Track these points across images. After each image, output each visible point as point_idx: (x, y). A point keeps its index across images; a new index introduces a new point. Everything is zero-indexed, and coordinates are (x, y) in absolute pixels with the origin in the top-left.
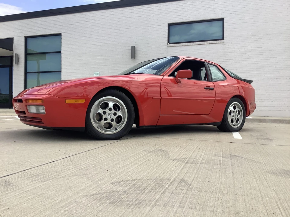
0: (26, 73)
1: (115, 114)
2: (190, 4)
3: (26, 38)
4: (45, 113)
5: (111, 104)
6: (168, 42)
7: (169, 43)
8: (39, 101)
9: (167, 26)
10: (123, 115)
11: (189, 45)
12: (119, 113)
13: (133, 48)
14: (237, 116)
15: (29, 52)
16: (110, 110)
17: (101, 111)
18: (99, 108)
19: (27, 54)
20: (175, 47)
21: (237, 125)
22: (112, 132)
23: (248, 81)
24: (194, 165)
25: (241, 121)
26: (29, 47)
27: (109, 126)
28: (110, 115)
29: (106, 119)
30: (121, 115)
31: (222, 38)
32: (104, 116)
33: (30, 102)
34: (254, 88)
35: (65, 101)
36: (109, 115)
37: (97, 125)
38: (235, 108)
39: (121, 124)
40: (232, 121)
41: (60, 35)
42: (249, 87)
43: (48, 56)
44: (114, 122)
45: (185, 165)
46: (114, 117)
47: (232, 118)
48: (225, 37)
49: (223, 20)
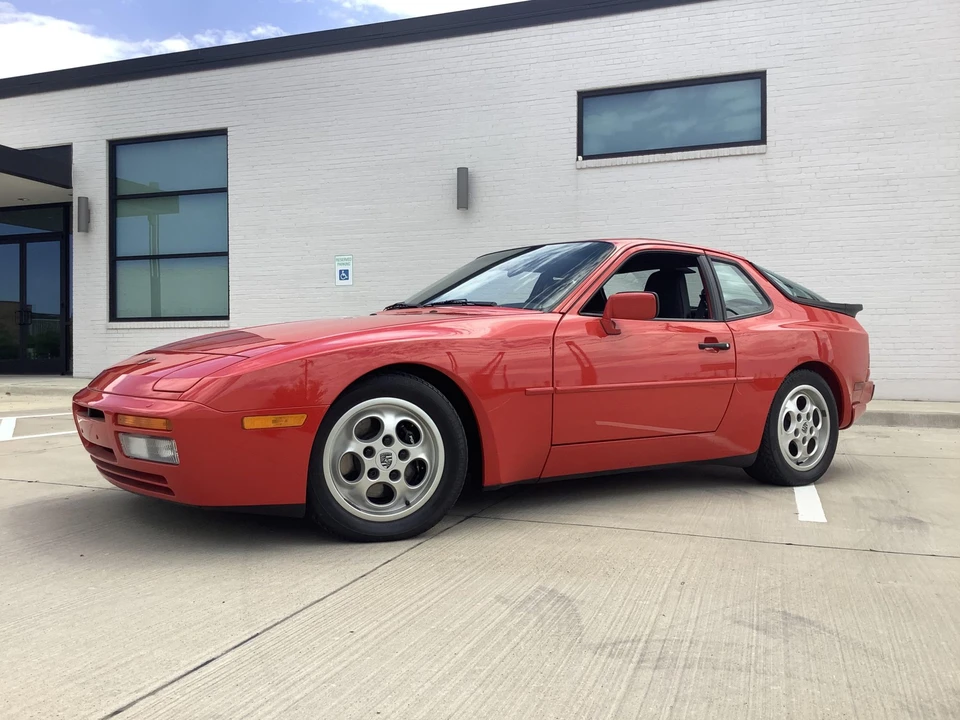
0: (114, 259)
1: (403, 455)
2: (652, 24)
3: (114, 146)
4: (178, 461)
5: (390, 422)
6: (580, 152)
7: (580, 158)
8: (160, 424)
9: (575, 98)
10: (430, 456)
11: (649, 163)
12: (417, 452)
13: (463, 175)
14: (811, 432)
15: (122, 191)
16: (388, 441)
17: (356, 446)
18: (350, 438)
19: (115, 198)
20: (602, 170)
21: (811, 459)
22: (394, 512)
23: (845, 310)
24: (663, 673)
25: (821, 447)
26: (121, 175)
28: (387, 459)
29: (374, 473)
30: (423, 456)
31: (759, 138)
32: (369, 463)
33: (130, 421)
34: (867, 329)
36: (385, 458)
37: (346, 491)
38: (801, 404)
39: (421, 487)
40: (793, 448)
41: (223, 132)
42: (851, 330)
43: (184, 203)
44: (402, 479)
45: (631, 682)
46: (401, 466)
47: (793, 437)
48: (768, 133)
49: (761, 77)
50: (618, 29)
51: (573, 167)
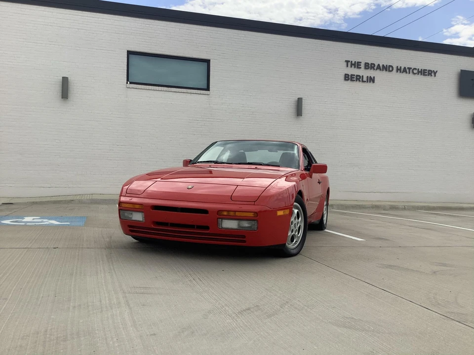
1: (298, 224)
2: (163, 28)
5: (296, 212)
7: (129, 82)
9: (126, 53)
11: (161, 91)
13: (65, 81)
16: (295, 219)
20: (139, 90)
27: (293, 239)
29: (293, 231)
30: (301, 224)
31: (206, 87)
32: (292, 227)
33: (225, 213)
35: (277, 213)
36: (295, 225)
39: (300, 235)
44: (297, 233)
46: (297, 228)
48: (211, 87)
49: (208, 62)
50: (148, 26)
51: (125, 86)
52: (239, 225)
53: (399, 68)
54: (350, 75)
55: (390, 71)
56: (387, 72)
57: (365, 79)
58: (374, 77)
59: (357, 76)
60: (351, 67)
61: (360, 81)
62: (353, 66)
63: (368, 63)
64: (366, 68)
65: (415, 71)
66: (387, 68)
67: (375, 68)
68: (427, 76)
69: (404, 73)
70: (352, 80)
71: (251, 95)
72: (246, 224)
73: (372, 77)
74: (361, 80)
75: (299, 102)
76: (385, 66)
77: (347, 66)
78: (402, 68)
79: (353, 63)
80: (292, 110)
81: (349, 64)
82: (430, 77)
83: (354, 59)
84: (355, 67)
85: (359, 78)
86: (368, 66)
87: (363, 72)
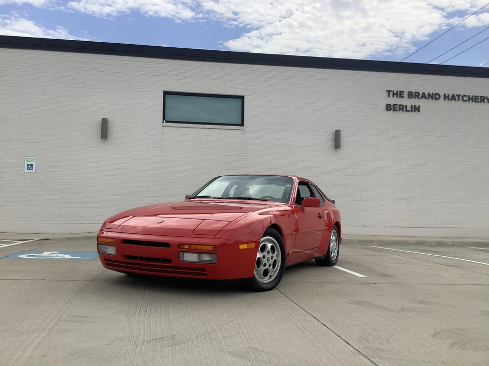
1: (272, 258)
2: (198, 68)
5: (269, 245)
6: (164, 119)
8: (211, 248)
9: (162, 94)
10: (278, 258)
11: (196, 128)
12: (275, 257)
13: (105, 122)
16: (269, 252)
17: (260, 255)
18: (259, 252)
20: (175, 128)
21: (335, 256)
27: (266, 273)
29: (265, 265)
31: (241, 123)
33: (186, 247)
34: (338, 209)
35: (239, 247)
36: (268, 259)
37: (257, 272)
38: (333, 237)
39: (276, 270)
44: (271, 267)
46: (271, 262)
47: (332, 248)
48: (245, 122)
49: (242, 98)
50: (183, 66)
51: (161, 125)
52: (199, 258)
53: (447, 95)
54: (392, 104)
55: (436, 99)
56: (434, 100)
57: (409, 108)
58: (419, 106)
59: (400, 105)
60: (393, 96)
61: (403, 111)
62: (395, 96)
63: (412, 92)
64: (409, 97)
65: (465, 98)
66: (434, 96)
67: (420, 96)
68: (479, 103)
69: (453, 101)
70: (394, 110)
71: (286, 128)
72: (206, 258)
73: (417, 106)
74: (404, 109)
75: (337, 134)
76: (431, 94)
77: (389, 96)
78: (451, 96)
79: (395, 92)
80: (330, 142)
81: (391, 94)
82: (482, 103)
83: (396, 89)
84: (397, 97)
85: (402, 108)
86: (411, 95)
87: (406, 101)
